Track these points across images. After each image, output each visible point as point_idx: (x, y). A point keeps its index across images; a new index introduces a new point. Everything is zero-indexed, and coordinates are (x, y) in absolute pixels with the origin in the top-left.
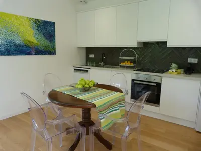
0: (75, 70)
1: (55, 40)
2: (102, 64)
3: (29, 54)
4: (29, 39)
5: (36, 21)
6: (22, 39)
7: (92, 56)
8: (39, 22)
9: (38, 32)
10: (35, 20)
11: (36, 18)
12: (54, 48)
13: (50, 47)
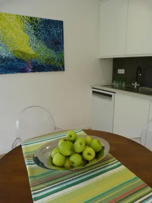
0: (93, 92)
1: (63, 48)
2: (136, 85)
3: (23, 71)
4: (22, 49)
5: (32, 21)
6: (11, 49)
7: (121, 71)
8: (37, 22)
9: (35, 38)
10: (31, 18)
11: (32, 16)
12: (62, 61)
13: (56, 60)
